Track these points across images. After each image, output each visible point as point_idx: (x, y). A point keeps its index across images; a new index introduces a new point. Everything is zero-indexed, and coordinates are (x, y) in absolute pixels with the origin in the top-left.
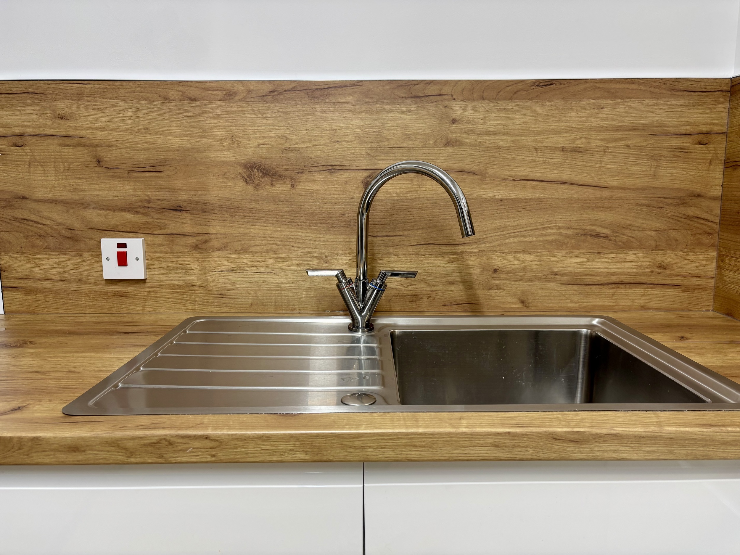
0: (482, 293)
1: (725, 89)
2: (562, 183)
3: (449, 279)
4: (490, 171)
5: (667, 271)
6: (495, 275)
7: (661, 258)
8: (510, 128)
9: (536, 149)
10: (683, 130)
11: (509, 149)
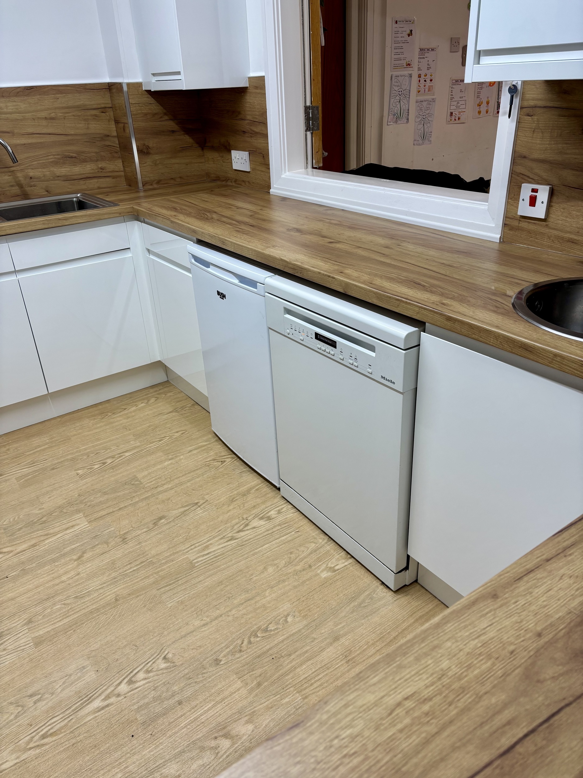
0: (28, 189)
1: (106, 87)
2: (50, 134)
3: (11, 184)
4: (16, 131)
5: (104, 170)
6: (31, 180)
7: (101, 164)
8: (20, 110)
9: (34, 119)
10: (95, 106)
11: (21, 120)
